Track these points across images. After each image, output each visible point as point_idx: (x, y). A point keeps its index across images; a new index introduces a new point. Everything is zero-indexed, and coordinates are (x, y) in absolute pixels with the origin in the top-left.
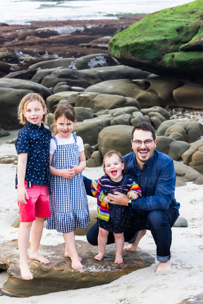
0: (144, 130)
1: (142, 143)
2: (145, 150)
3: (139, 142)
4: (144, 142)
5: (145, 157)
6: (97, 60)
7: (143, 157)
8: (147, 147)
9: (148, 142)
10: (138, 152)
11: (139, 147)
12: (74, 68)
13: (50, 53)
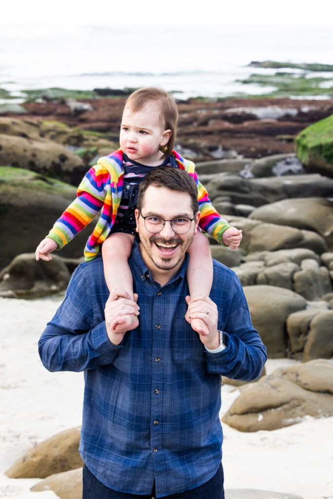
0: (172, 188)
1: (164, 224)
2: (171, 241)
3: (158, 218)
4: (171, 221)
5: (168, 260)
6: (288, 163)
7: (163, 259)
8: (176, 234)
9: (180, 220)
10: (151, 245)
11: (155, 234)
12: (249, 175)
13: (225, 149)
